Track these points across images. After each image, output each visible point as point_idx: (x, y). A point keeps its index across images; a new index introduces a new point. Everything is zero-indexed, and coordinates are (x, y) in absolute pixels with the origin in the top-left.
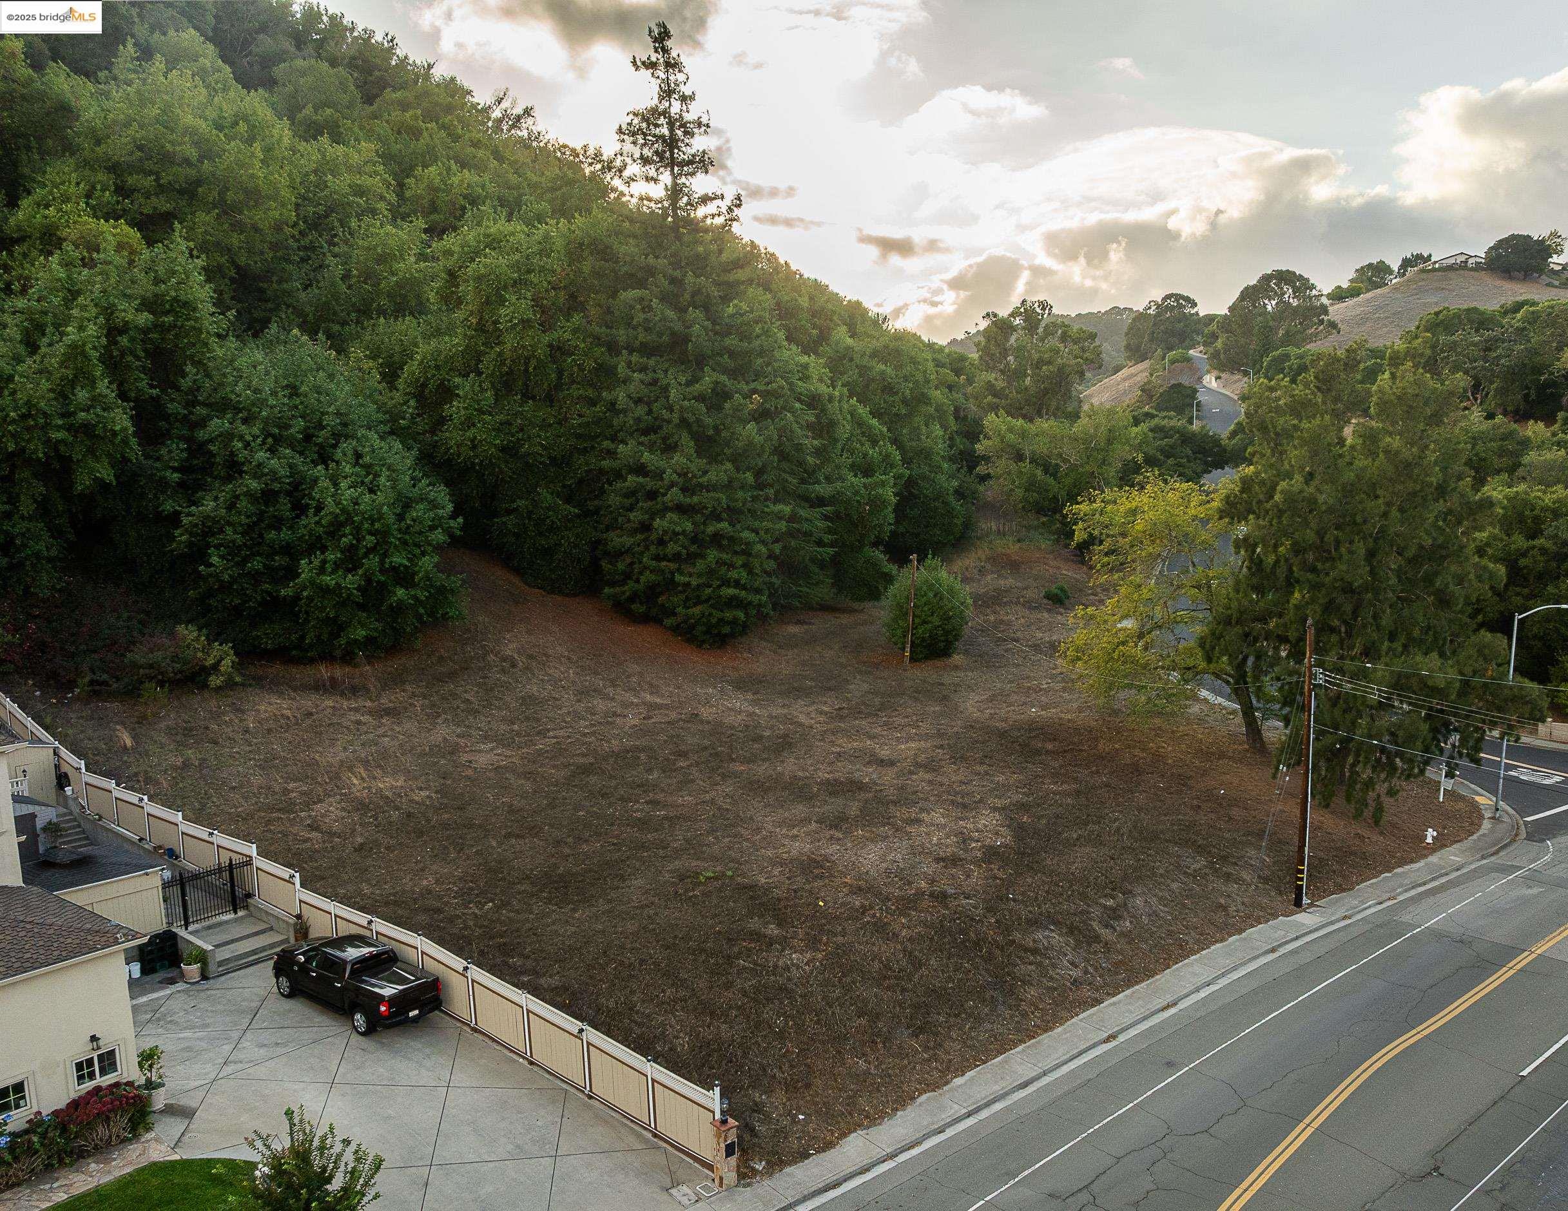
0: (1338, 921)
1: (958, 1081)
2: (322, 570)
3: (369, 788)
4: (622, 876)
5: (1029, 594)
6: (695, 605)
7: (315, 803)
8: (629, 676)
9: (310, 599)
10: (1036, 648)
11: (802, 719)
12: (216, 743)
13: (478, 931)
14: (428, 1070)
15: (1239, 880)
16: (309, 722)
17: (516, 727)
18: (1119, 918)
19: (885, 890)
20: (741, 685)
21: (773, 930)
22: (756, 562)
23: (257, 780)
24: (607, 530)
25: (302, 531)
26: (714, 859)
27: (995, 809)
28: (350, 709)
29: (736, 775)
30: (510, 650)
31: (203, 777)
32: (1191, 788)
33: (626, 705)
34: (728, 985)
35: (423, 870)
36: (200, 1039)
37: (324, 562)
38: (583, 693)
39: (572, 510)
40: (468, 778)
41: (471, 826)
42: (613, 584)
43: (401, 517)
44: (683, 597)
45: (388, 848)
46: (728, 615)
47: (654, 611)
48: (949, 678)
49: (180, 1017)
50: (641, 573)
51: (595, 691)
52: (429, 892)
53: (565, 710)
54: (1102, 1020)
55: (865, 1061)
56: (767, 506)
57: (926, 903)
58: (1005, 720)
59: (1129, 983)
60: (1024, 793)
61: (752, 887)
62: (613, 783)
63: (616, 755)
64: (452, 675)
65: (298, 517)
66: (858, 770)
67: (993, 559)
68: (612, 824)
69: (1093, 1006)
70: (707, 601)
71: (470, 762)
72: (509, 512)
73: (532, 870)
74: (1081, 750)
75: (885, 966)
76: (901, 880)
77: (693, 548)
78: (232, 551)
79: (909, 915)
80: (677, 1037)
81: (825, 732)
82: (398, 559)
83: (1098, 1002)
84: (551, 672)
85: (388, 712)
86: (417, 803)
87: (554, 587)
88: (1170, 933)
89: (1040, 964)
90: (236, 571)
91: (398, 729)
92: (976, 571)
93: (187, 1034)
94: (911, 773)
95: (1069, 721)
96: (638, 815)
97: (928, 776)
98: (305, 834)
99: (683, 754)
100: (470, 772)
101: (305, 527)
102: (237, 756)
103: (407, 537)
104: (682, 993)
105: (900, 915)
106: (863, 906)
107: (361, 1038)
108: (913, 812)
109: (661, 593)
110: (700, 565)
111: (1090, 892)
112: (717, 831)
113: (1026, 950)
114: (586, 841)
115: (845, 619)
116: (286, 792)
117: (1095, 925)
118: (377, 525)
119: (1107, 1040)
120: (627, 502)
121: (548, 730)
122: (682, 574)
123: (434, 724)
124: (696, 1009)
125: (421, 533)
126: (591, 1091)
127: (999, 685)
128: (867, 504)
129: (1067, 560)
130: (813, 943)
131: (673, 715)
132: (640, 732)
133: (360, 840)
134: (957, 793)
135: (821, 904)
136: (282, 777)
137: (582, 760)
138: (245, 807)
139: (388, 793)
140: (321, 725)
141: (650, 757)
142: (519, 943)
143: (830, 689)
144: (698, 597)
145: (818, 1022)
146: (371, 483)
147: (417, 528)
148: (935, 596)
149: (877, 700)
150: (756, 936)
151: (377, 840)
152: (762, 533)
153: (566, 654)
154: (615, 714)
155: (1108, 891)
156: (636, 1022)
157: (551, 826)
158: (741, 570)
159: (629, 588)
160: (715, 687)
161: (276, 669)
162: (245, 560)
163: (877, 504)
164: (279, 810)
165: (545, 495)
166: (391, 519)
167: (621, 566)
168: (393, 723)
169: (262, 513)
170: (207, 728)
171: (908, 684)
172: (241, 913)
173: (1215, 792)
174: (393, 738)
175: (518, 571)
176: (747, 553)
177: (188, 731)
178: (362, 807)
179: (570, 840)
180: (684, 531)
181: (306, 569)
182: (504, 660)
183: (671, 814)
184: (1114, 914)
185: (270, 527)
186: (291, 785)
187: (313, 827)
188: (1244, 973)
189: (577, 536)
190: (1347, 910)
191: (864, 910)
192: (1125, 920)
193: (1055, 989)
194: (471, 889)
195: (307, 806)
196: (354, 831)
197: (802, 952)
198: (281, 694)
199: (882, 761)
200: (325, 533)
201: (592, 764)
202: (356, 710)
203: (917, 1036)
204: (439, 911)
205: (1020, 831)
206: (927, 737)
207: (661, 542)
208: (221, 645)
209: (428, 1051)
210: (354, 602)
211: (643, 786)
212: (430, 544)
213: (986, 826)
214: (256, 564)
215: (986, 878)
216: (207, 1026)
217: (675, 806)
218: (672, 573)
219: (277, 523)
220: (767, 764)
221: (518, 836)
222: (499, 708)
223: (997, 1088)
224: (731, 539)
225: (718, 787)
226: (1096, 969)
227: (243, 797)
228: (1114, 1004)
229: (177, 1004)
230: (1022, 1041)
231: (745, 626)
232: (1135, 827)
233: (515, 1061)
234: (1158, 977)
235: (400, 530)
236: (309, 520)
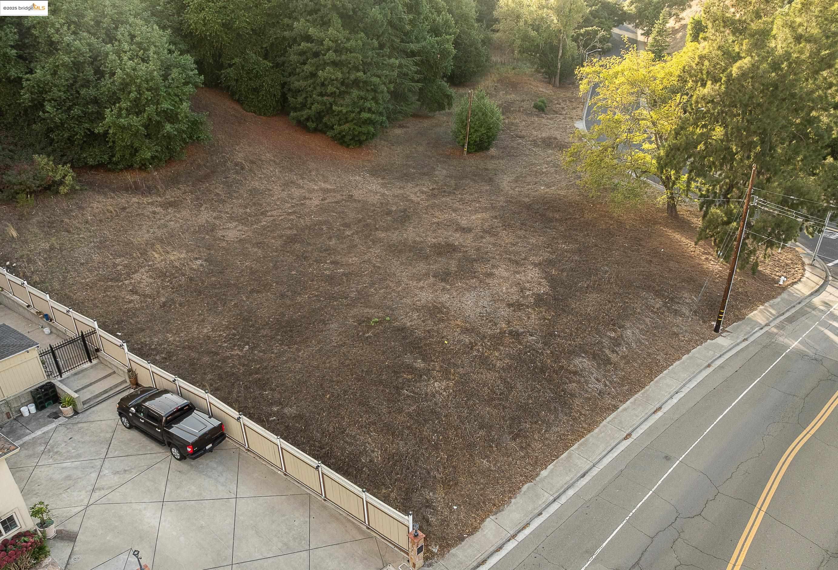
0: (741, 342)
1: (544, 473)
2: (119, 116)
3: (165, 260)
4: (324, 321)
5: (526, 105)
6: (345, 123)
7: (133, 273)
8: (310, 172)
9: (115, 134)
10: (535, 143)
11: (413, 197)
12: (69, 232)
13: (242, 369)
14: (223, 485)
15: (682, 315)
16: (124, 214)
17: (248, 210)
18: (619, 345)
19: (482, 330)
20: (375, 172)
21: (420, 364)
22: (380, 96)
23: (96, 258)
24: (290, 76)
25: (103, 89)
26: (378, 307)
27: (535, 265)
28: (148, 204)
29: (380, 240)
30: (239, 157)
31: (63, 257)
32: (644, 247)
33: (311, 191)
34: (400, 411)
35: (203, 321)
36: (76, 468)
37: (120, 109)
38: (286, 185)
39: (268, 64)
40: (224, 248)
41: (228, 285)
42: (295, 109)
43: (165, 77)
44: (337, 118)
45: (180, 305)
46: (364, 129)
47: (320, 126)
48: (491, 165)
49: (61, 448)
50: (312, 104)
51: (292, 182)
52: (209, 338)
53: (275, 198)
54: (621, 422)
55: (487, 461)
56: (385, 60)
57: (507, 340)
58: (528, 196)
59: (632, 392)
60: (549, 252)
61: (402, 329)
62: (310, 248)
63: (309, 228)
64: (207, 177)
65: (99, 79)
66: (451, 236)
67: (500, 81)
68: (313, 281)
69: (613, 411)
70: (352, 121)
71: (224, 236)
72: (230, 66)
73: (269, 318)
74: (575, 218)
75: (491, 391)
76: (490, 322)
77: (343, 88)
78: (59, 104)
79: (499, 350)
80: (373, 451)
81: (427, 206)
82: (166, 105)
83: (616, 408)
84: (265, 171)
85: (171, 204)
86: (195, 270)
87: (260, 111)
88: (649, 355)
89: (579, 382)
90: (65, 116)
91: (178, 216)
92: (493, 89)
93: (67, 464)
94: (482, 237)
95: (564, 196)
96: (327, 272)
97: (492, 240)
98: (129, 297)
99: (347, 226)
100: (224, 244)
101: (105, 86)
102: (83, 240)
103: (170, 90)
104: (373, 418)
105: (494, 350)
106: (471, 343)
107: (178, 461)
108: (487, 268)
109: (324, 116)
110: (347, 100)
111: (601, 328)
112: (375, 284)
113: (570, 372)
114: (300, 294)
115: (426, 123)
116: (115, 265)
117: (607, 351)
118: (151, 84)
119: (626, 438)
120: (302, 58)
121: (267, 211)
122: (336, 105)
123: (199, 211)
124: (382, 430)
125: (178, 87)
126: (325, 497)
127: (519, 170)
128: (438, 54)
129: (541, 81)
130: (446, 374)
131: (339, 197)
132: (322, 210)
133: (163, 299)
134: (510, 253)
135: (446, 342)
136: (111, 254)
137: (289, 232)
138: (90, 278)
139: (177, 264)
140: (132, 216)
141: (329, 228)
142: (268, 379)
143: (424, 174)
144: (346, 118)
145: (457, 436)
146: (143, 55)
147: (176, 84)
148: (483, 115)
149: (453, 182)
150: (411, 369)
151: (173, 300)
152: (383, 78)
153: (273, 158)
154: (305, 198)
155: (611, 327)
156: (347, 442)
157: (277, 283)
158: (371, 101)
159: (305, 113)
160: (360, 176)
161: (100, 176)
162: (70, 109)
163: (444, 53)
164: (111, 280)
165: (252, 56)
166: (159, 79)
167: (300, 99)
168: (175, 212)
169: (75, 77)
170: (62, 221)
171: (468, 169)
172: (94, 362)
173: (658, 250)
174: (177, 222)
175: (239, 101)
176: (375, 91)
177: (51, 225)
178: (162, 275)
179: (289, 293)
180: (337, 78)
181: (109, 115)
182: (236, 165)
183: (347, 271)
184: (616, 342)
185: (82, 86)
186: (118, 261)
187: (134, 292)
188: (696, 383)
189: (272, 80)
190: (745, 335)
191: (472, 346)
192: (623, 346)
193: (590, 399)
194: (234, 335)
195: (129, 276)
196: (158, 292)
197: (441, 380)
198: (105, 194)
199: (464, 229)
200: (118, 90)
201: (296, 235)
202: (152, 204)
203: (515, 440)
204: (217, 354)
205: (553, 282)
206: (485, 210)
207: (323, 84)
208: (63, 166)
209: (220, 468)
210: (141, 134)
211: (329, 250)
212: (184, 94)
213: (532, 278)
214: (76, 111)
215: (540, 319)
216: (79, 456)
217: (348, 265)
218: (331, 104)
219: (87, 84)
220: (397, 232)
221: (258, 292)
222: (237, 198)
223: (568, 478)
224: (365, 82)
225: (371, 250)
226: (610, 382)
227: (89, 271)
228: (625, 410)
229: (60, 437)
230: (576, 440)
231: (374, 135)
232: (617, 276)
233: (275, 473)
234: (647, 387)
235: (165, 86)
236: (106, 82)
